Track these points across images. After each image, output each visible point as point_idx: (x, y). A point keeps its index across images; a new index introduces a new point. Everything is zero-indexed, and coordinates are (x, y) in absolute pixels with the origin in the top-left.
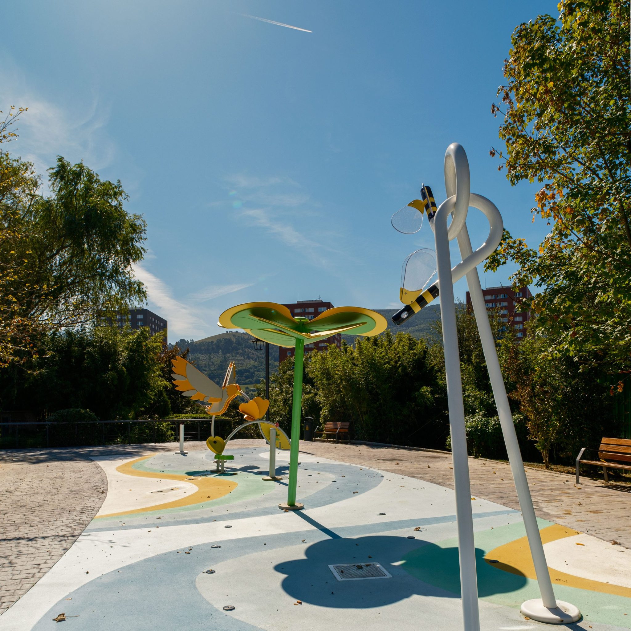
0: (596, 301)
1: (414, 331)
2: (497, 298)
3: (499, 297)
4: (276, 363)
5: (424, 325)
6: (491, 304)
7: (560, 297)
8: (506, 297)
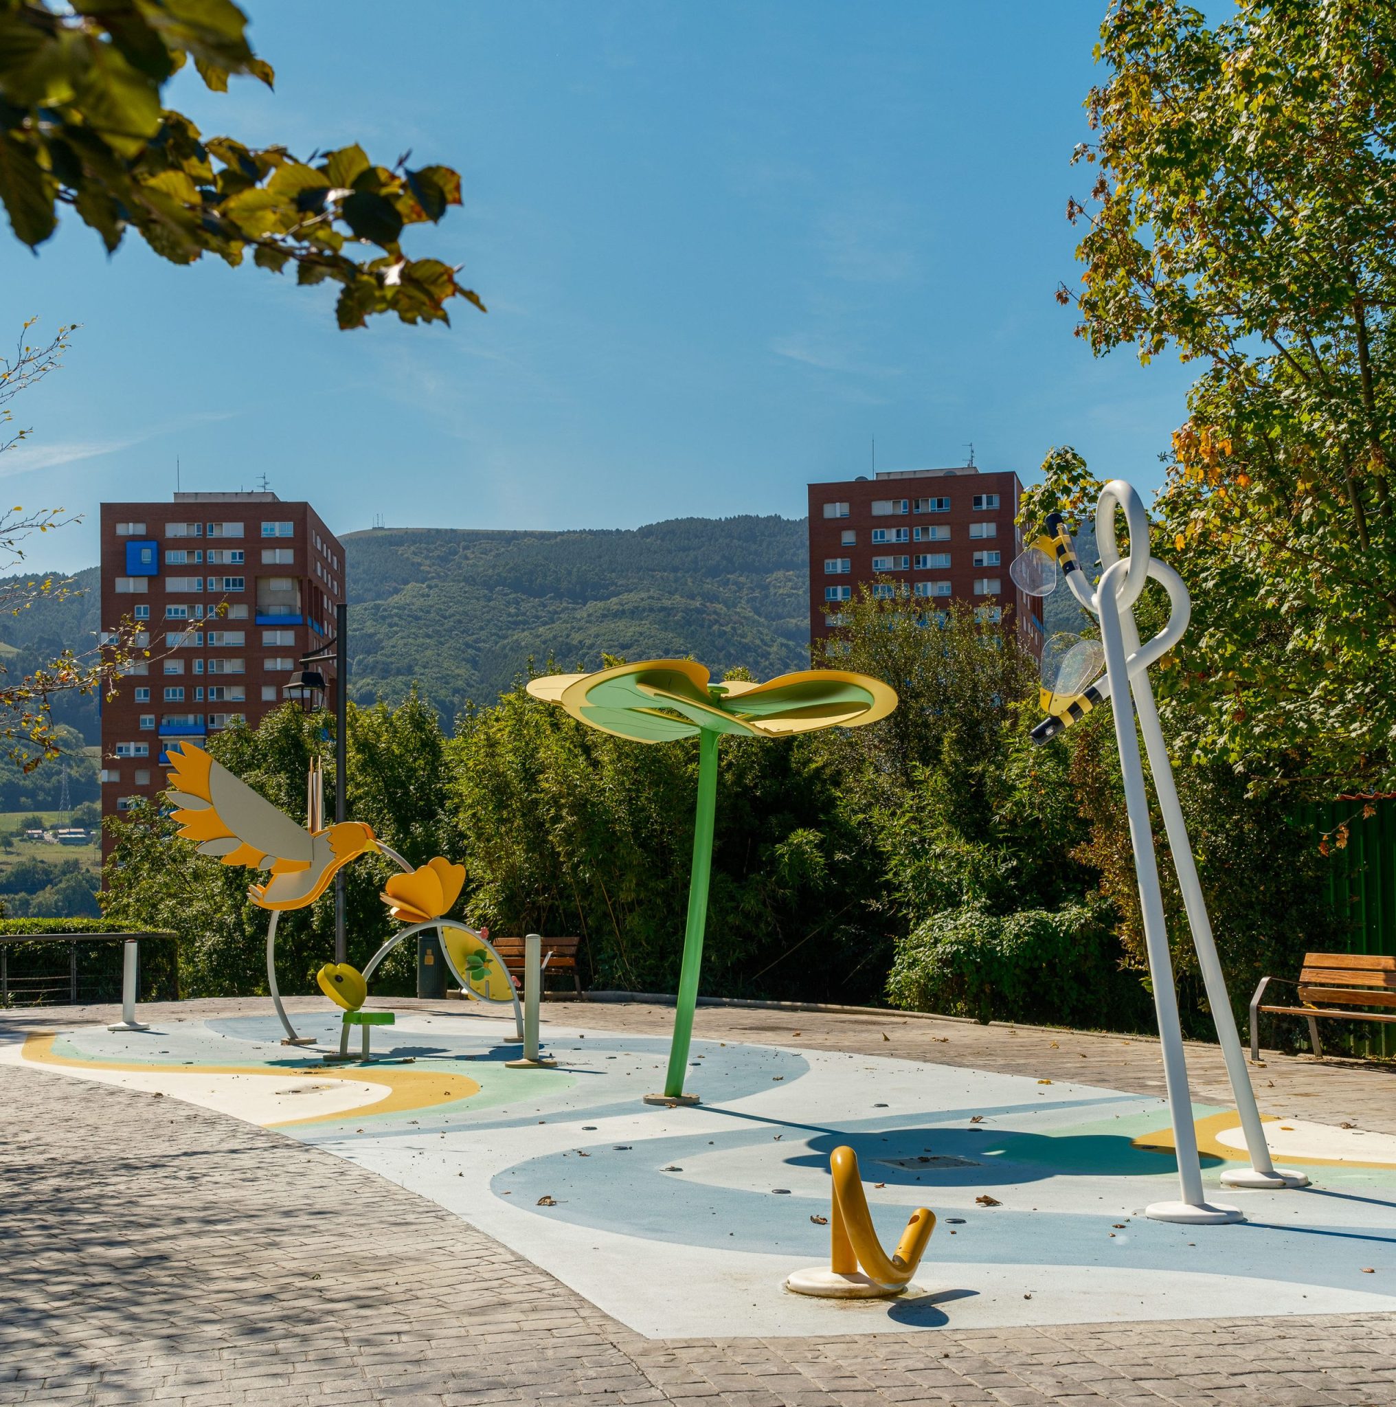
0: (1290, 646)
1: (604, 616)
2: (915, 511)
3: (922, 509)
5: (644, 595)
6: (894, 531)
7: (1212, 636)
8: (945, 509)
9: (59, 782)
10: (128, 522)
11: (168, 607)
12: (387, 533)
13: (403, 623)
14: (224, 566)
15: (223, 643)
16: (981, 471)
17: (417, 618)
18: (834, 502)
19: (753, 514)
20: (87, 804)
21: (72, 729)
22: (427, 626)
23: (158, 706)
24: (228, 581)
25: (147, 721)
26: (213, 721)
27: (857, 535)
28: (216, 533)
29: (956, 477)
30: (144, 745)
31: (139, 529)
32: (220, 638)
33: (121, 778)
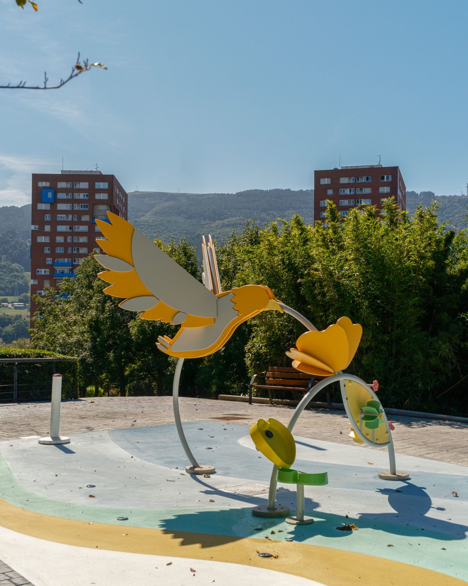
1: (222, 226)
2: (357, 182)
3: (360, 181)
4: (14, 265)
5: (237, 218)
6: (348, 190)
8: (370, 181)
9: (14, 285)
10: (43, 182)
11: (58, 215)
12: (140, 193)
13: (146, 227)
14: (80, 200)
15: (79, 230)
16: (383, 167)
17: (151, 226)
18: (325, 178)
19: (280, 188)
20: (25, 294)
21: (20, 265)
22: (154, 229)
23: (54, 255)
24: (82, 206)
25: (49, 261)
26: (75, 261)
27: (334, 191)
28: (77, 187)
29: (374, 168)
30: (48, 270)
31: (47, 184)
32: (78, 228)
33: (38, 282)
